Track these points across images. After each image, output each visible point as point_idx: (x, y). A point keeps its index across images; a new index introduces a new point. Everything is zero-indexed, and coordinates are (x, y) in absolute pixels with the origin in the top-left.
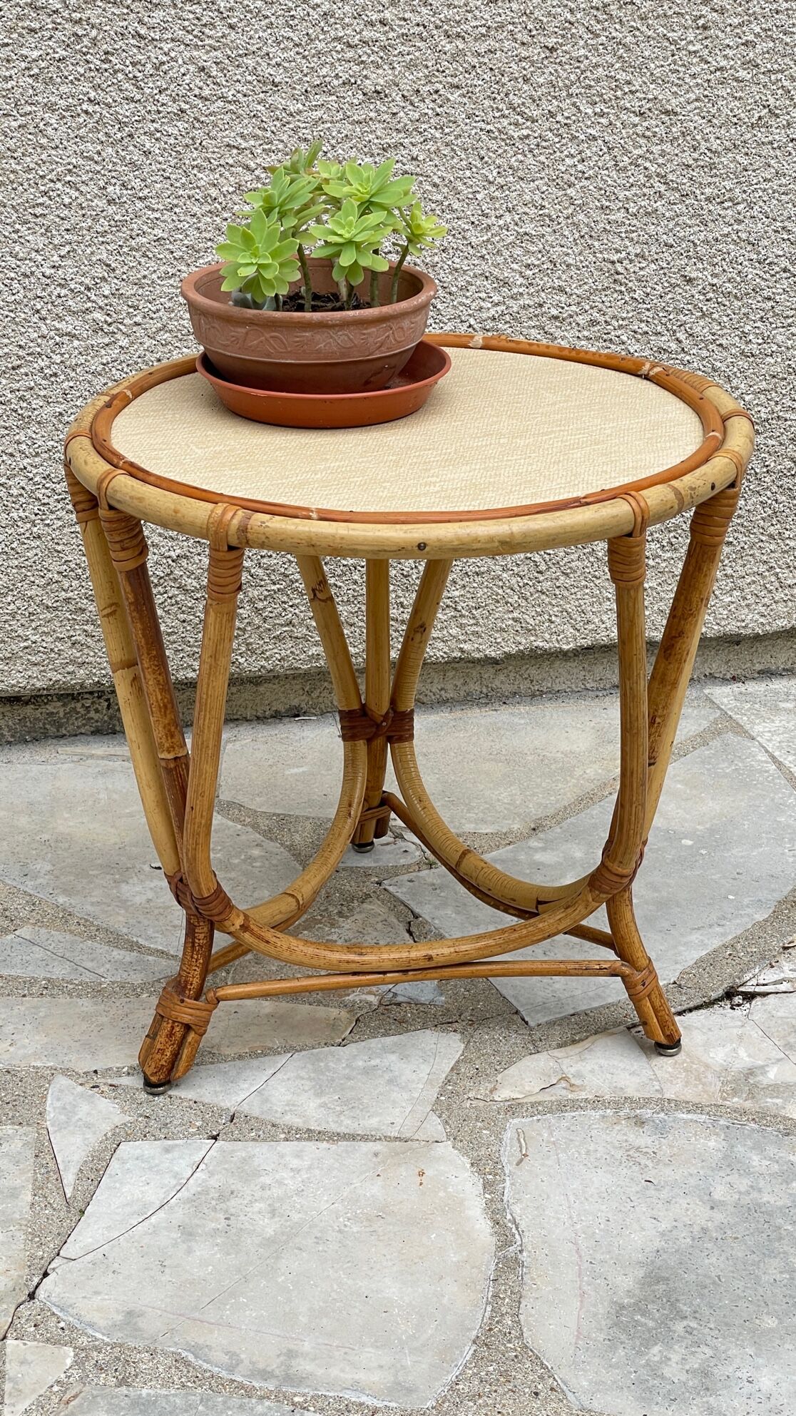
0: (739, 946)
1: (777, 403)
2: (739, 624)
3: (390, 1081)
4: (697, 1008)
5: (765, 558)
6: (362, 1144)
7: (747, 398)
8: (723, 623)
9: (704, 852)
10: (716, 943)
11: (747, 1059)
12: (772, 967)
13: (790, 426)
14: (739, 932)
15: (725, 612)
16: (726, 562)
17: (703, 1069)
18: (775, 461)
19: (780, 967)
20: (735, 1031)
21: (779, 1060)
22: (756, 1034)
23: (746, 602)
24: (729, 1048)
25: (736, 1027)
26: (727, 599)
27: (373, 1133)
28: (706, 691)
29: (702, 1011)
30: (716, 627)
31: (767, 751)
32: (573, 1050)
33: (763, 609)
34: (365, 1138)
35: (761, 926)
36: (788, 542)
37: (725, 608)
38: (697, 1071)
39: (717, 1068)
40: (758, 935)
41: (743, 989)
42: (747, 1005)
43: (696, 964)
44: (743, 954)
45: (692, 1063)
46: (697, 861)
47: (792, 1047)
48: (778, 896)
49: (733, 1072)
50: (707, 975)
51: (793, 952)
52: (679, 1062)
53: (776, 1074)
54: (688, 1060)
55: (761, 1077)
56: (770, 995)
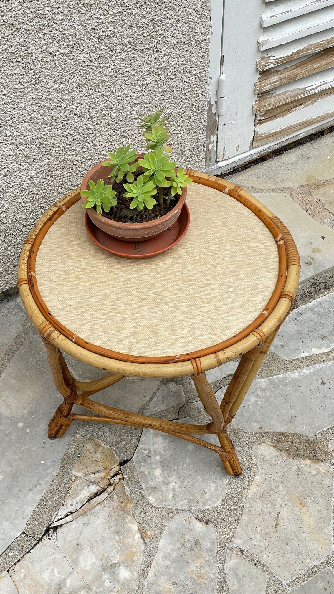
0: (48, 498)
1: (20, 203)
4: (35, 545)
7: (6, 206)
9: (28, 430)
10: (38, 498)
11: (57, 575)
12: (63, 505)
13: (29, 208)
14: (47, 487)
18: (26, 221)
19: (66, 505)
20: (52, 558)
21: (70, 573)
22: (60, 556)
24: (50, 569)
25: (51, 555)
29: (37, 546)
35: (56, 479)
38: (38, 591)
39: (46, 588)
40: (56, 487)
41: (53, 525)
42: (55, 534)
43: (32, 516)
44: (50, 503)
45: (36, 586)
46: (26, 438)
47: (75, 562)
48: (61, 455)
49: (52, 589)
50: (37, 523)
51: (70, 492)
52: (31, 587)
53: (70, 584)
54: (34, 585)
55: (64, 588)
56: (64, 525)
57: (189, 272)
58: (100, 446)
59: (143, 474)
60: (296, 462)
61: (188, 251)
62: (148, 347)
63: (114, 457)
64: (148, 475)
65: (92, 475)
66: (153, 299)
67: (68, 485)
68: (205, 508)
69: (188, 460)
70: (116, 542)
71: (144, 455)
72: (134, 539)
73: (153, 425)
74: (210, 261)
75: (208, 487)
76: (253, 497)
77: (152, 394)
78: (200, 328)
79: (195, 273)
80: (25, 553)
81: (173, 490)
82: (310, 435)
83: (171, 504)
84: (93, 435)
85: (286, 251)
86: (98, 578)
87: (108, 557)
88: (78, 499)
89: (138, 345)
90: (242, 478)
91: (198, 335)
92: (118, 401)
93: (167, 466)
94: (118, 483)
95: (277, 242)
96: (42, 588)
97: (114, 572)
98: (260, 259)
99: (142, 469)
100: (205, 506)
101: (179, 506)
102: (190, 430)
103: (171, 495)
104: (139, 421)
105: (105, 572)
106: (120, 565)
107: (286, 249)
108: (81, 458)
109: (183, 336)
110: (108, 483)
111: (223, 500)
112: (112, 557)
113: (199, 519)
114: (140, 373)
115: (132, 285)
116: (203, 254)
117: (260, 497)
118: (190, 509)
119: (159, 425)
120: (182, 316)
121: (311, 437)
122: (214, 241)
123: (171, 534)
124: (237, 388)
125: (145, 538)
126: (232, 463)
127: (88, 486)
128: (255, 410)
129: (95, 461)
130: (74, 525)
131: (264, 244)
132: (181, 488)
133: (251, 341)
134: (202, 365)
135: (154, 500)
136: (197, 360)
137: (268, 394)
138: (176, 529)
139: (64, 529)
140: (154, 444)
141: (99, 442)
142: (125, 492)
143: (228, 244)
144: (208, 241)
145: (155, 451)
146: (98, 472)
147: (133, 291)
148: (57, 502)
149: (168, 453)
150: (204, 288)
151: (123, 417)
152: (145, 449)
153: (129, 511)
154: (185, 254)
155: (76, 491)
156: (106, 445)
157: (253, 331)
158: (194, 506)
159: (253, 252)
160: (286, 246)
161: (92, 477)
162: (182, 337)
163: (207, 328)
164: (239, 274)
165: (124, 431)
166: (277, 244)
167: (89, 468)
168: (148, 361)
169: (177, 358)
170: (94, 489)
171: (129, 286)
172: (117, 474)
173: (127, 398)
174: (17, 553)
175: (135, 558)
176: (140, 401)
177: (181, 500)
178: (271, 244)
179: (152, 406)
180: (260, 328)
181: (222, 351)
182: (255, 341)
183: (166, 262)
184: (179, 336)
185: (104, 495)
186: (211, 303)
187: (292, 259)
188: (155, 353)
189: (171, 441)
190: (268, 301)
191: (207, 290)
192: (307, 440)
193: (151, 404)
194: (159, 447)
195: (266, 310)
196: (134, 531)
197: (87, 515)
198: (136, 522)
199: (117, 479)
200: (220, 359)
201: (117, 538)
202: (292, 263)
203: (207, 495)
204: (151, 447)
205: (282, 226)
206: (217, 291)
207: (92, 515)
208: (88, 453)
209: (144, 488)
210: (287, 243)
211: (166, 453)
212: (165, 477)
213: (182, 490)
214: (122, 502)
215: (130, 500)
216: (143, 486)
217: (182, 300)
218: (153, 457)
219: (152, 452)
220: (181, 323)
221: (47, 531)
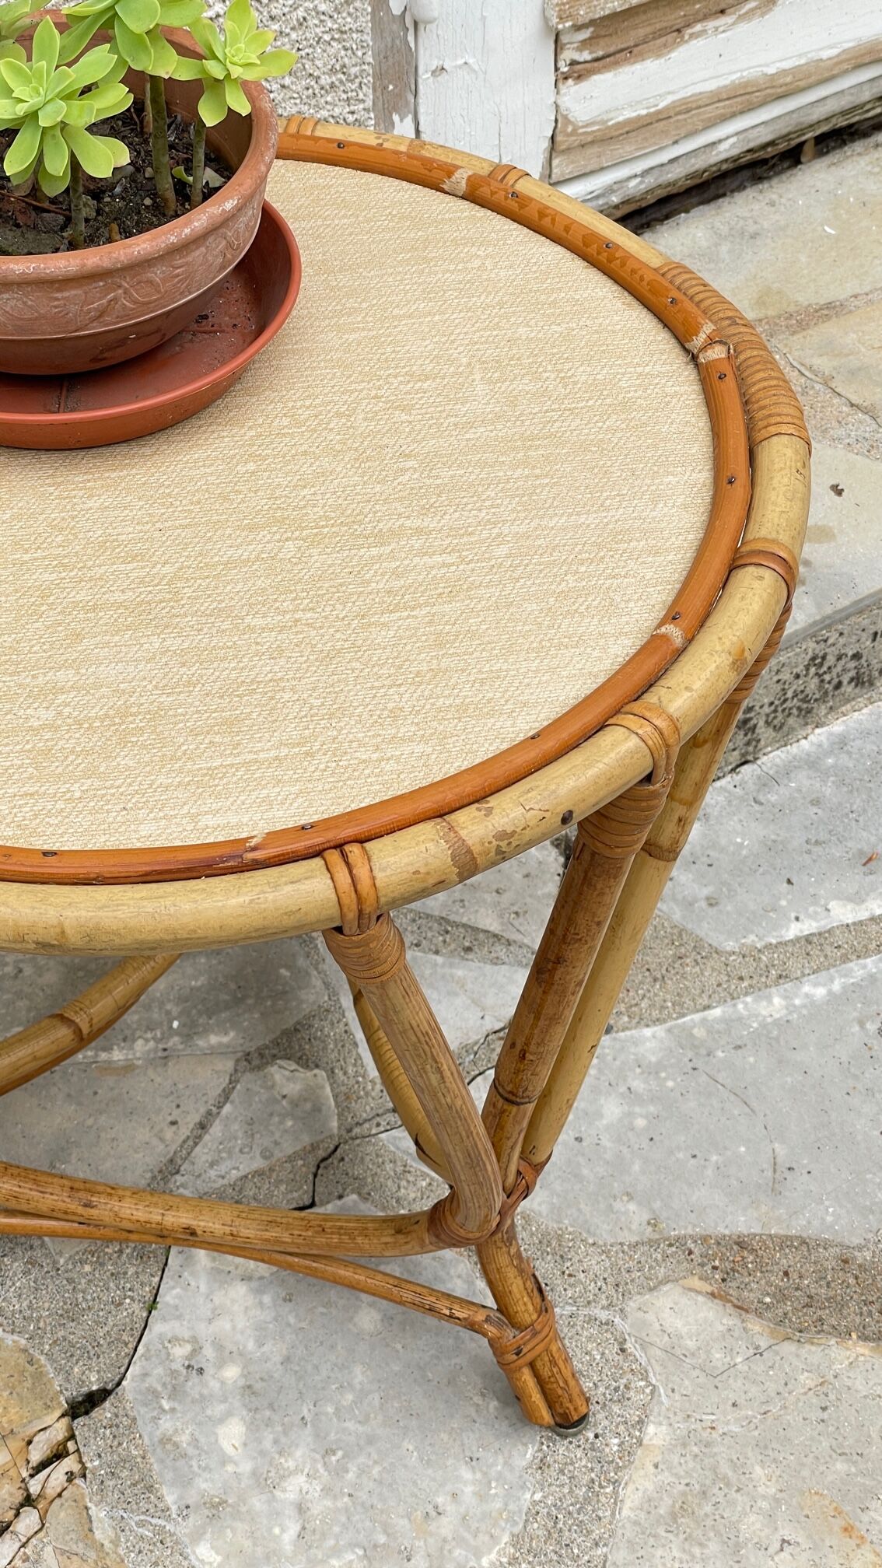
57: (306, 491)
59: (168, 1447)
60: (811, 1353)
61: (300, 412)
62: (108, 812)
63: (45, 1380)
64: (191, 1451)
66: (139, 604)
69: (359, 1375)
71: (174, 1366)
73: (199, 1232)
74: (401, 441)
75: (449, 1487)
76: (643, 1515)
77: (203, 1110)
78: (365, 716)
79: (335, 493)
81: (301, 1509)
82: (856, 1241)
85: (740, 389)
89: (60, 805)
90: (591, 1435)
91: (355, 745)
92: (63, 1149)
93: (271, 1406)
94: (60, 1495)
95: (694, 358)
98: (624, 426)
99: (166, 1425)
102: (359, 1240)
103: (294, 1528)
104: (141, 1215)
107: (741, 381)
109: (284, 751)
110: (19, 1497)
111: (516, 1541)
114: (68, 931)
115: (39, 554)
116: (365, 419)
117: (674, 1516)
119: (227, 1229)
120: (276, 668)
121: (860, 1248)
122: (415, 368)
124: (555, 1019)
126: (545, 1372)
128: (625, 1150)
131: (639, 370)
132: (335, 1498)
133: (612, 755)
134: (379, 875)
135: (219, 1559)
136: (354, 850)
137: (670, 1084)
140: (216, 1314)
142: (91, 1530)
143: (478, 377)
144: (388, 368)
145: (219, 1347)
147: (46, 576)
149: (275, 1350)
150: (374, 551)
151: (74, 1206)
152: (177, 1339)
154: (285, 421)
156: (13, 1332)
157: (618, 712)
159: (591, 403)
160: (738, 368)
162: (276, 758)
163: (396, 714)
164: (536, 487)
165: (87, 1268)
166: (697, 366)
168: (106, 871)
169: (254, 849)
171: (26, 557)
172: (58, 1454)
173: (103, 1135)
176: (155, 1141)
177: (336, 1552)
178: (668, 367)
179: (204, 1158)
180: (651, 698)
181: (476, 805)
182: (632, 753)
183: (198, 454)
184: (262, 755)
185: (2, 1552)
186: (413, 609)
187: (770, 415)
188: (143, 833)
189: (285, 1300)
190: (678, 586)
191: (391, 556)
192: (846, 1262)
193: (202, 1154)
194: (234, 1328)
195: (674, 618)
199: (57, 1475)
200: (470, 842)
202: (773, 430)
203: (444, 1520)
204: (204, 1331)
205: (708, 294)
206: (439, 559)
209: (174, 1508)
210: (742, 357)
211: (265, 1348)
212: (262, 1453)
213: (339, 1504)
216: (170, 1499)
217: (275, 601)
218: (209, 1370)
219: (209, 1352)
220: (272, 698)
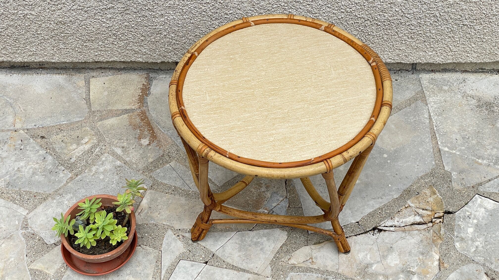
0: (384, 209)
2: (434, 61)
3: (261, 249)
4: (362, 234)
5: (446, 43)
6: (246, 274)
8: (428, 60)
9: (389, 161)
10: (377, 206)
11: (369, 259)
12: (392, 219)
14: (386, 202)
15: (429, 57)
16: (431, 43)
17: (354, 262)
19: (394, 220)
20: (370, 247)
21: (378, 262)
22: (375, 248)
23: (437, 55)
24: (365, 253)
25: (370, 245)
26: (430, 53)
27: (250, 270)
28: (420, 76)
29: (363, 235)
30: (425, 61)
31: (429, 112)
32: (318, 246)
33: (443, 57)
34: (248, 272)
35: (394, 201)
36: (455, 39)
37: (429, 56)
38: (352, 262)
39: (358, 262)
40: (392, 205)
41: (379, 228)
42: (378, 234)
43: (367, 215)
44: (384, 213)
45: (352, 258)
46: (385, 165)
47: (384, 257)
48: (405, 187)
49: (362, 265)
50: (369, 221)
51: (401, 213)
52: (348, 257)
53: (375, 268)
54: (351, 257)
55: (370, 269)
56: (387, 231)
58: (436, 194)
59: (459, 226)
63: (443, 205)
64: (462, 229)
65: (421, 210)
67: (401, 208)
68: (495, 270)
70: (419, 259)
71: (465, 215)
72: (433, 263)
77: (491, 178)
80: (353, 235)
81: (477, 247)
83: (470, 255)
84: (434, 185)
86: (396, 274)
87: (409, 265)
88: (404, 220)
92: (462, 172)
93: (480, 230)
94: (437, 223)
96: (355, 261)
97: (409, 276)
99: (460, 223)
100: (497, 268)
101: (477, 259)
103: (474, 249)
105: (403, 273)
106: (415, 274)
108: (418, 196)
110: (430, 220)
112: (411, 267)
113: (487, 275)
118: (484, 265)
123: (462, 274)
125: (441, 267)
127: (415, 216)
129: (428, 202)
130: (394, 234)
132: (484, 249)
135: (459, 247)
138: (467, 272)
139: (386, 233)
140: (477, 211)
141: (436, 191)
142: (440, 231)
145: (475, 216)
146: (426, 210)
148: (389, 215)
149: (484, 222)
152: (468, 211)
153: (438, 245)
155: (405, 215)
156: (441, 196)
158: (487, 264)
161: (421, 211)
165: (458, 192)
167: (421, 204)
170: (418, 219)
172: (440, 218)
173: (471, 173)
174: (348, 232)
175: (428, 276)
176: (480, 178)
177: (480, 256)
179: (487, 186)
185: (424, 226)
189: (490, 215)
193: (487, 185)
194: (479, 215)
196: (434, 259)
197: (406, 233)
198: (439, 254)
199: (438, 221)
201: (421, 257)
204: (473, 212)
207: (409, 234)
208: (425, 195)
209: (455, 236)
211: (482, 221)
212: (474, 236)
213: (484, 250)
214: (435, 237)
215: (442, 239)
216: (456, 234)
218: (471, 219)
219: (473, 216)
221: (374, 229)
